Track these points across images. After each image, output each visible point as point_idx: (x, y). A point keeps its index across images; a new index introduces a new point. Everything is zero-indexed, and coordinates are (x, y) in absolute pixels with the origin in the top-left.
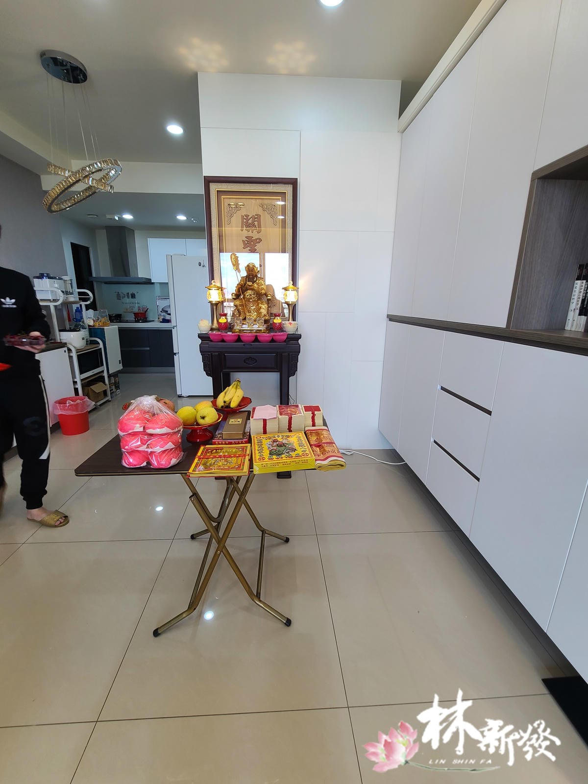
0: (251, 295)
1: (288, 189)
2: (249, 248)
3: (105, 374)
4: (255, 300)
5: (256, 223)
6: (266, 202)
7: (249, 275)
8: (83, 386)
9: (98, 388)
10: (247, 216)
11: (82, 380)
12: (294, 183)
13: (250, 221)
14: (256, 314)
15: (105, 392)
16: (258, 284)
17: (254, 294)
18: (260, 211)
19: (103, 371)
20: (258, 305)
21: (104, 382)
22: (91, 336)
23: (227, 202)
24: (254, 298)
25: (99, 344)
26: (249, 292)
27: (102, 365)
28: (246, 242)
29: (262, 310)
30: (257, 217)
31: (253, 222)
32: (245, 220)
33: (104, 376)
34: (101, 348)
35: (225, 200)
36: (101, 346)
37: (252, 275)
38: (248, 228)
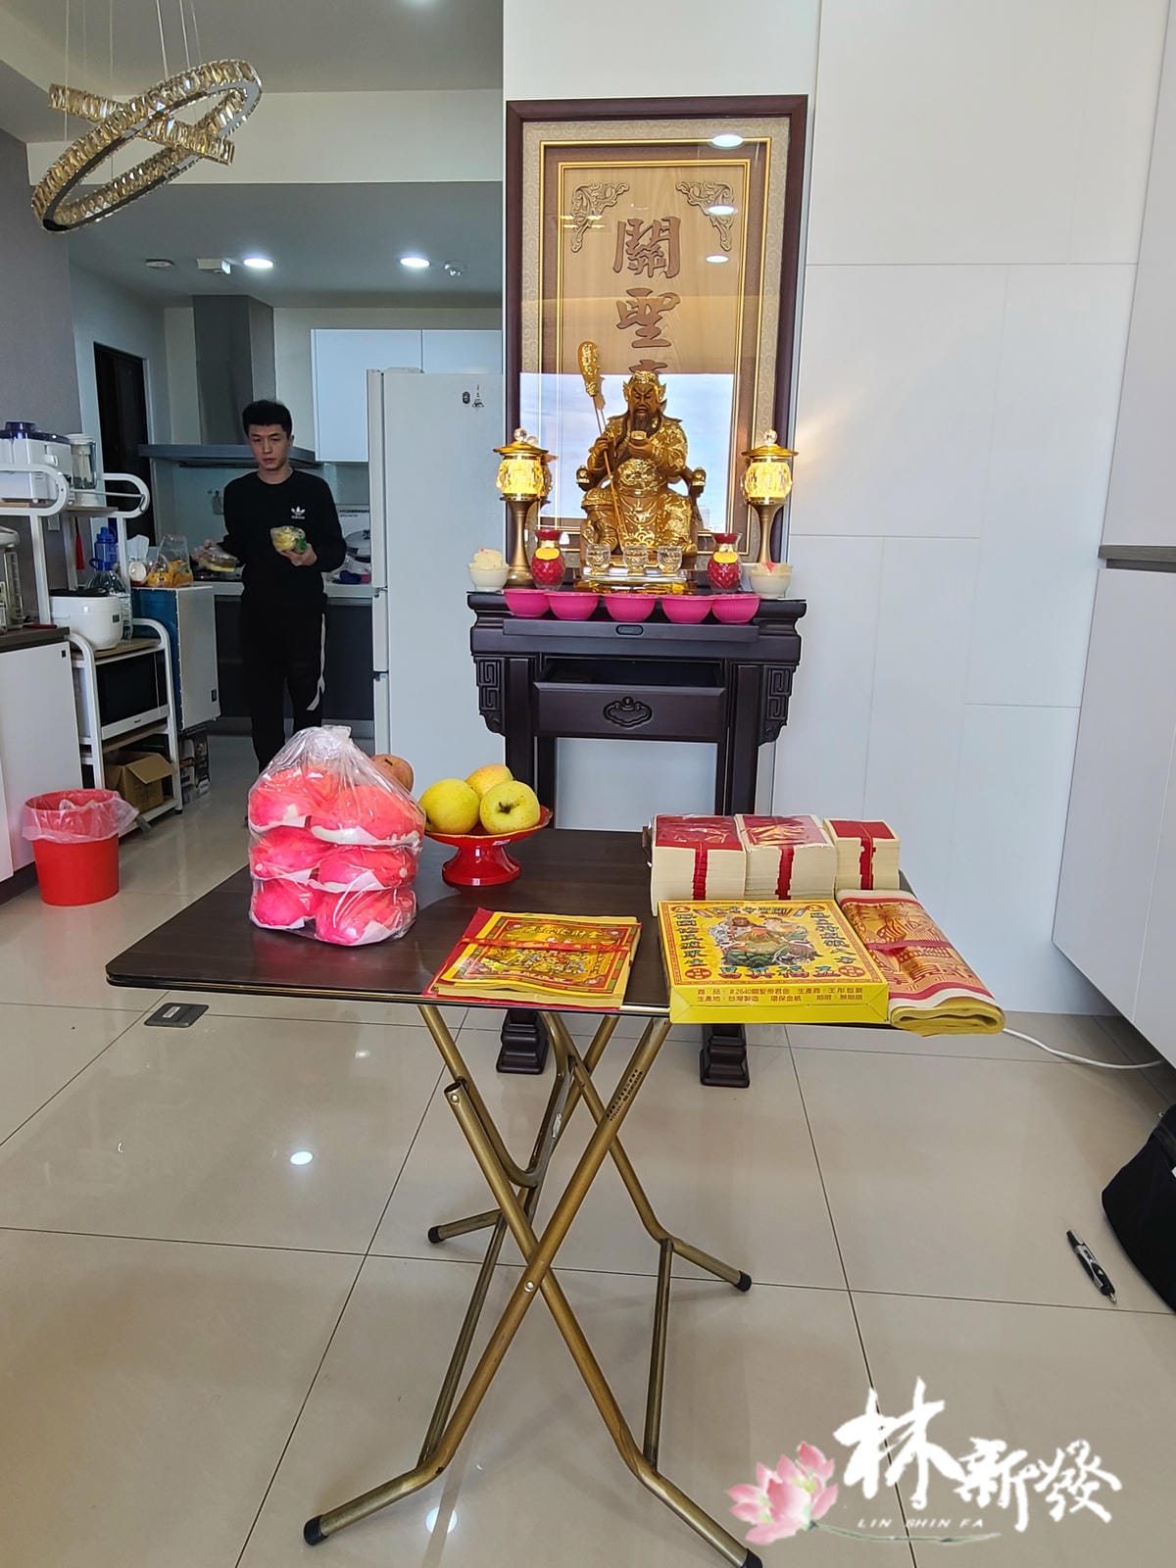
0: (638, 474)
1: (775, 133)
2: (636, 327)
3: (171, 731)
4: (649, 493)
5: (664, 246)
6: (700, 176)
7: (636, 411)
8: (108, 761)
9: (148, 769)
10: (636, 223)
11: (105, 743)
12: (793, 111)
13: (645, 241)
14: (652, 535)
15: (167, 783)
16: (662, 440)
17: (648, 472)
18: (676, 207)
19: (164, 721)
20: (661, 506)
21: (165, 753)
22: (137, 614)
23: (575, 180)
24: (648, 484)
25: (159, 637)
26: (635, 465)
27: (164, 701)
28: (629, 308)
29: (673, 524)
30: (670, 227)
31: (655, 242)
32: (628, 238)
33: (166, 736)
34: (163, 651)
35: (570, 174)
36: (164, 644)
37: (646, 411)
38: (636, 262)
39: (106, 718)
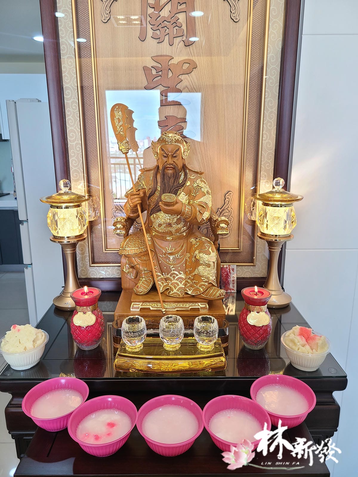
0: (169, 224)
2: (161, 89)
5: (182, 17)
7: (165, 168)
13: (165, 13)
17: (178, 222)
20: (190, 250)
24: (177, 231)
26: (162, 218)
28: (154, 72)
29: (202, 270)
30: (186, 2)
31: (174, 14)
32: (150, 11)
38: (158, 32)
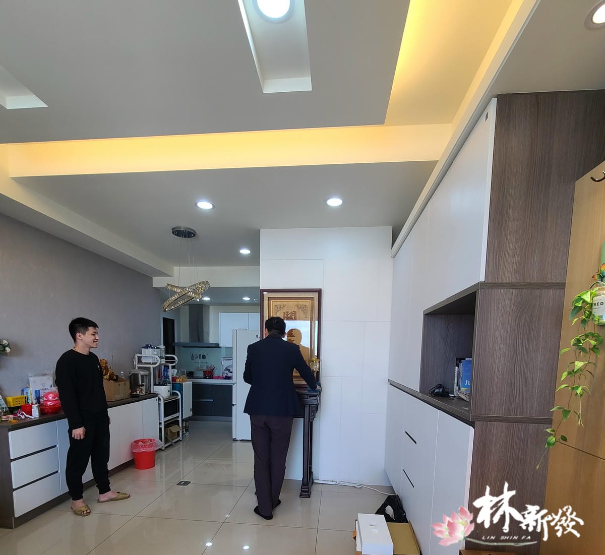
1: (315, 295)
5: (293, 317)
6: (300, 303)
9: (174, 429)
10: (287, 312)
12: (319, 292)
13: (289, 316)
18: (296, 309)
21: (178, 425)
22: (173, 390)
23: (274, 304)
25: (178, 396)
27: (179, 411)
30: (294, 313)
32: (286, 315)
33: (179, 421)
34: (179, 399)
39: (165, 416)
